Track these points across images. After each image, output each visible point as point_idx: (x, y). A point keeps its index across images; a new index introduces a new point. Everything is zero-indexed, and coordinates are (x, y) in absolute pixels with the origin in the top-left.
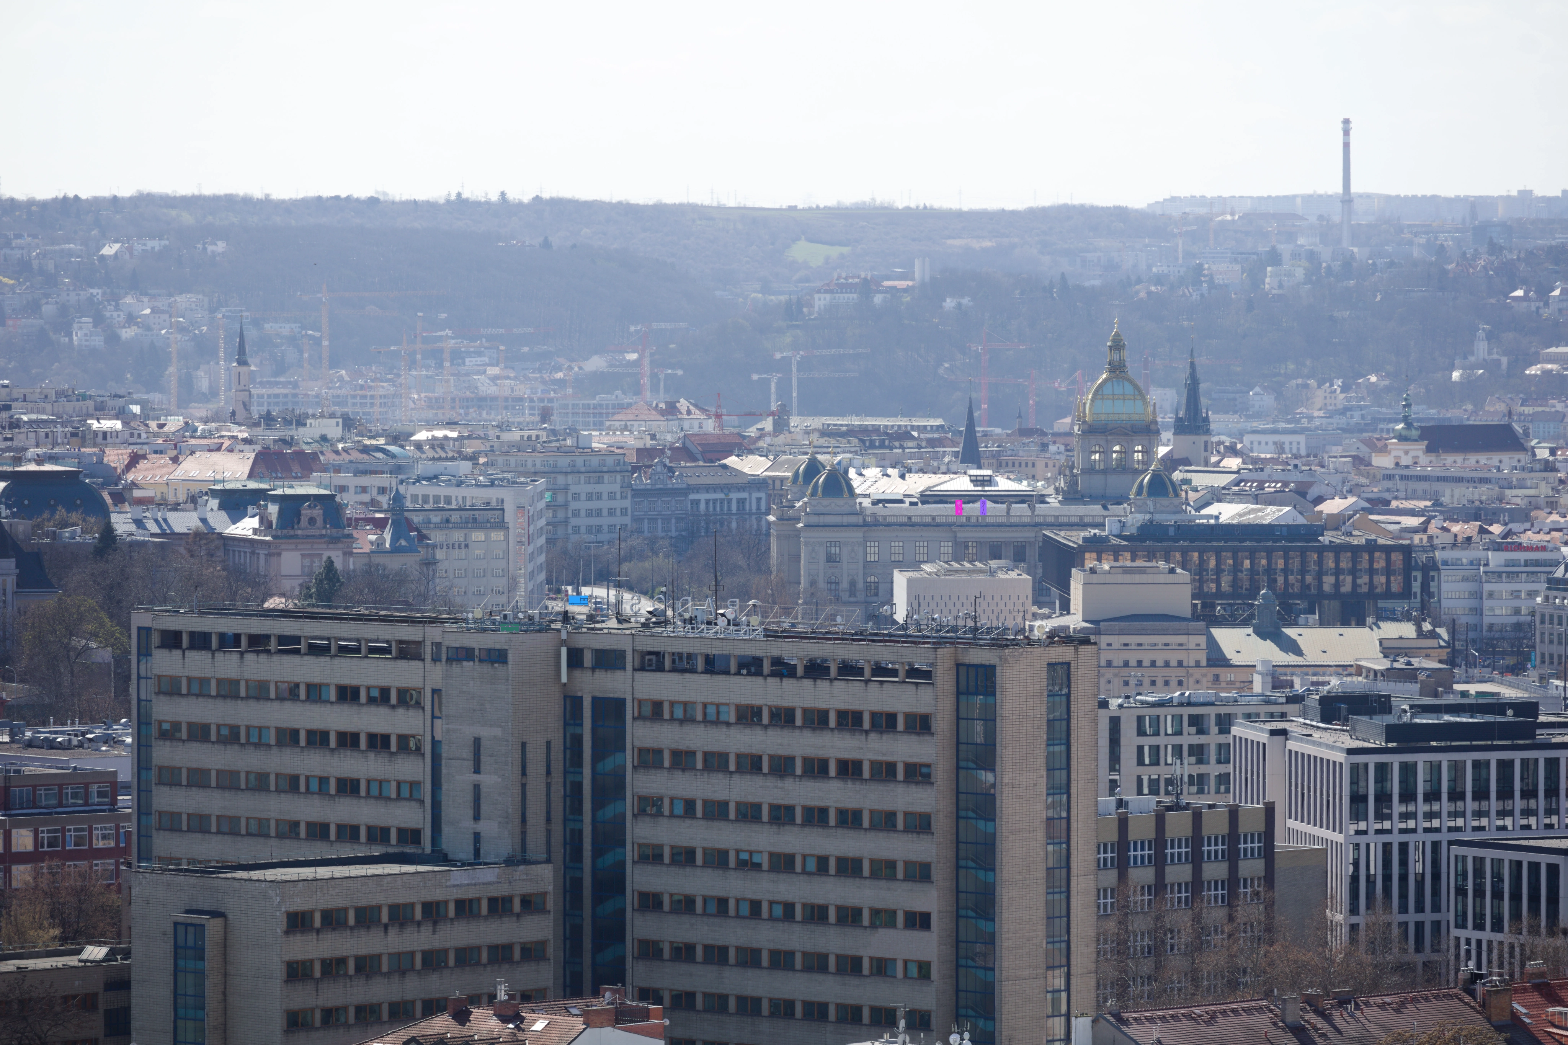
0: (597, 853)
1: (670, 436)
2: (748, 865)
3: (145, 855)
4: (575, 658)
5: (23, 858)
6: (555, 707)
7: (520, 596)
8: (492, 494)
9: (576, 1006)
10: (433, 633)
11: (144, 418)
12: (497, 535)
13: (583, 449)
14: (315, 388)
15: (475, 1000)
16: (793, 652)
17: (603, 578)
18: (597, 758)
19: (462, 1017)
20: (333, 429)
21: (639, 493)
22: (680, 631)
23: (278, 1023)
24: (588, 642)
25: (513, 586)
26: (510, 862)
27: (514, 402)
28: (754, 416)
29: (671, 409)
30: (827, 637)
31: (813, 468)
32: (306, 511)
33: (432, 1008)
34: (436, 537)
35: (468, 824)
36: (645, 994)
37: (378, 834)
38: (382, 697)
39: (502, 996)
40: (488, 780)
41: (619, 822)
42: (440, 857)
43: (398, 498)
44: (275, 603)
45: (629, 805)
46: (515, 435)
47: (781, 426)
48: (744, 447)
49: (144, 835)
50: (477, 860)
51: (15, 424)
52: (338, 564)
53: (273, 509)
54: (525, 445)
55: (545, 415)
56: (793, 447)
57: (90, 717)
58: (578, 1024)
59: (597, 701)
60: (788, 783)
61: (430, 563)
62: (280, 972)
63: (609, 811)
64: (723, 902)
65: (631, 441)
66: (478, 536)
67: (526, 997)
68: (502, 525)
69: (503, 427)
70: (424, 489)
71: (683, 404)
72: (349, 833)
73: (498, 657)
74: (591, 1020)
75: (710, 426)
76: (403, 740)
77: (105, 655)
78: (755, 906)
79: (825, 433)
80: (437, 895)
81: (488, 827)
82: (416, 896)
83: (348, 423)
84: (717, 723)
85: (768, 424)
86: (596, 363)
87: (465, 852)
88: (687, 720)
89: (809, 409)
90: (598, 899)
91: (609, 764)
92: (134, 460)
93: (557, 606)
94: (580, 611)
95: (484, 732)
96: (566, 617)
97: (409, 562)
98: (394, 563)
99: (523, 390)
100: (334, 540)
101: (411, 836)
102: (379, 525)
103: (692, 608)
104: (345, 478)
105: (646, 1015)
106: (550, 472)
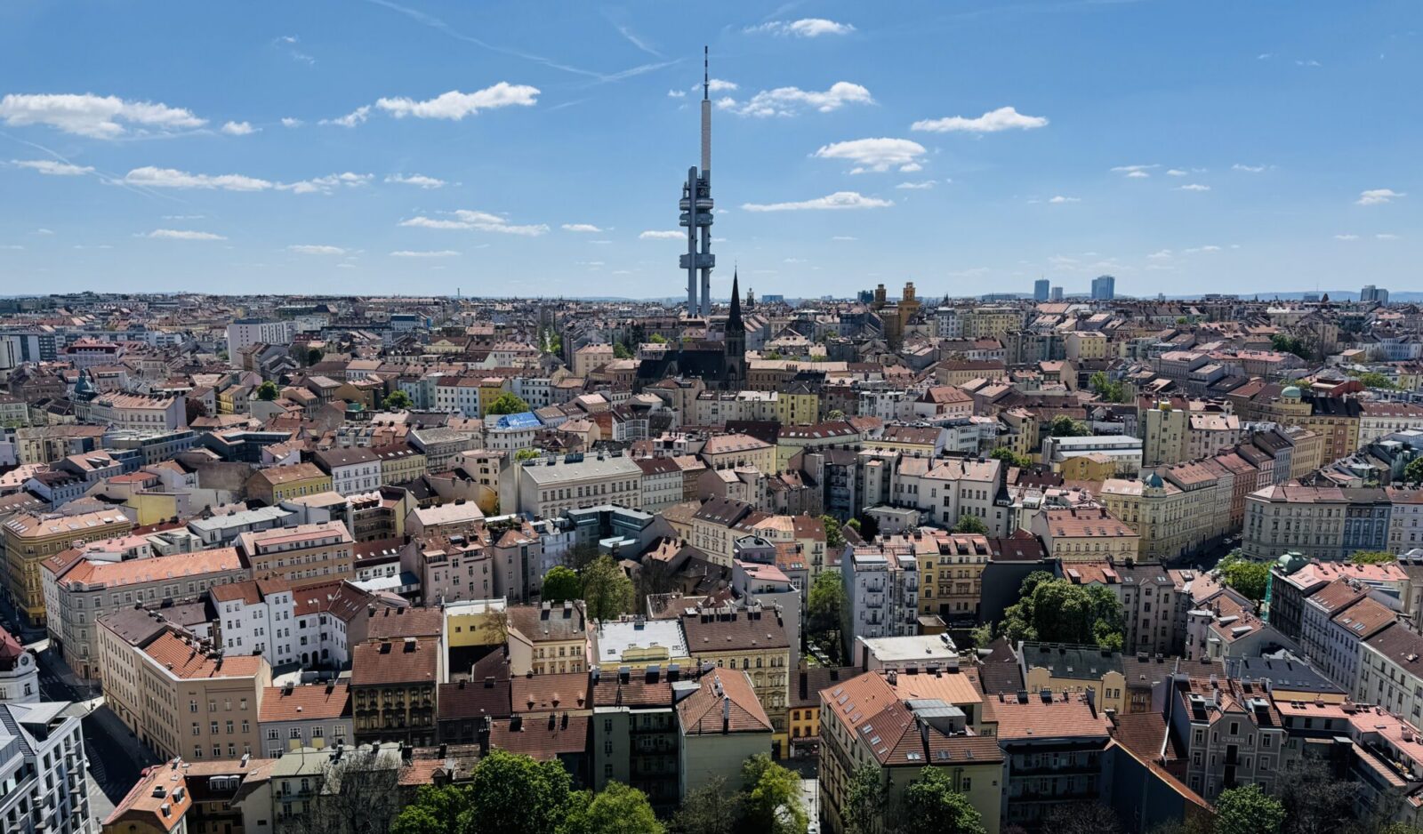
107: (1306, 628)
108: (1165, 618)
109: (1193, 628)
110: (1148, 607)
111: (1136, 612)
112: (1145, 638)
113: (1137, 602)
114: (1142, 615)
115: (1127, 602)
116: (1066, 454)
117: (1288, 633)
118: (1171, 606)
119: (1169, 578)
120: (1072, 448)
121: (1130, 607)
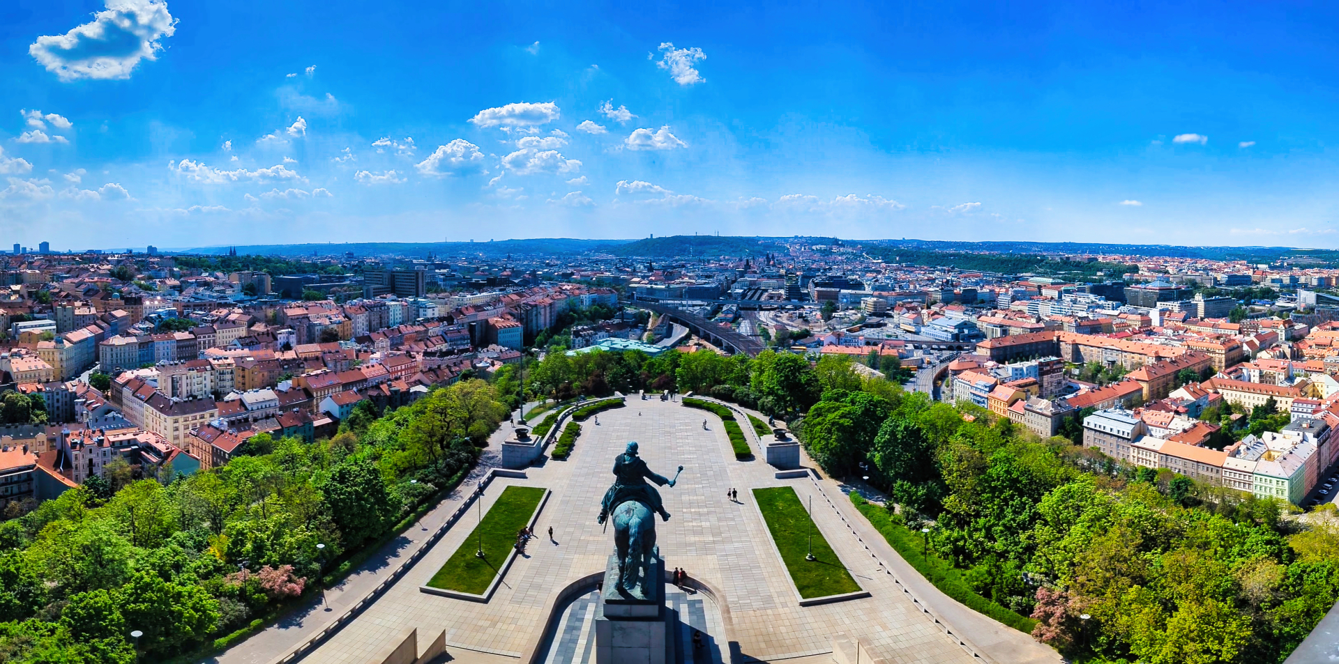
0: (392, 284)
2: (402, 285)
3: (364, 285)
4: (392, 272)
6: (390, 275)
16: (404, 271)
18: (394, 278)
19: (383, 295)
22: (398, 270)
23: (371, 295)
26: (387, 285)
33: (381, 294)
35: (384, 282)
36: (395, 293)
37: (379, 283)
38: (380, 275)
40: (386, 279)
41: (394, 283)
42: (382, 285)
45: (395, 281)
49: (364, 283)
59: (393, 275)
60: (405, 280)
62: (372, 292)
63: (393, 281)
64: (400, 287)
67: (387, 293)
72: (377, 283)
74: (391, 295)
76: (381, 277)
78: (402, 287)
80: (382, 287)
81: (386, 283)
87: (384, 284)
88: (399, 276)
90: (392, 287)
101: (381, 283)
103: (399, 268)
107: (125, 401)
108: (66, 405)
109: (77, 408)
110: (58, 400)
111: (53, 404)
112: (58, 415)
113: (53, 399)
114: (56, 405)
115: (49, 399)
116: (22, 330)
117: (118, 403)
118: (68, 399)
119: (66, 386)
120: (25, 327)
121: (50, 402)
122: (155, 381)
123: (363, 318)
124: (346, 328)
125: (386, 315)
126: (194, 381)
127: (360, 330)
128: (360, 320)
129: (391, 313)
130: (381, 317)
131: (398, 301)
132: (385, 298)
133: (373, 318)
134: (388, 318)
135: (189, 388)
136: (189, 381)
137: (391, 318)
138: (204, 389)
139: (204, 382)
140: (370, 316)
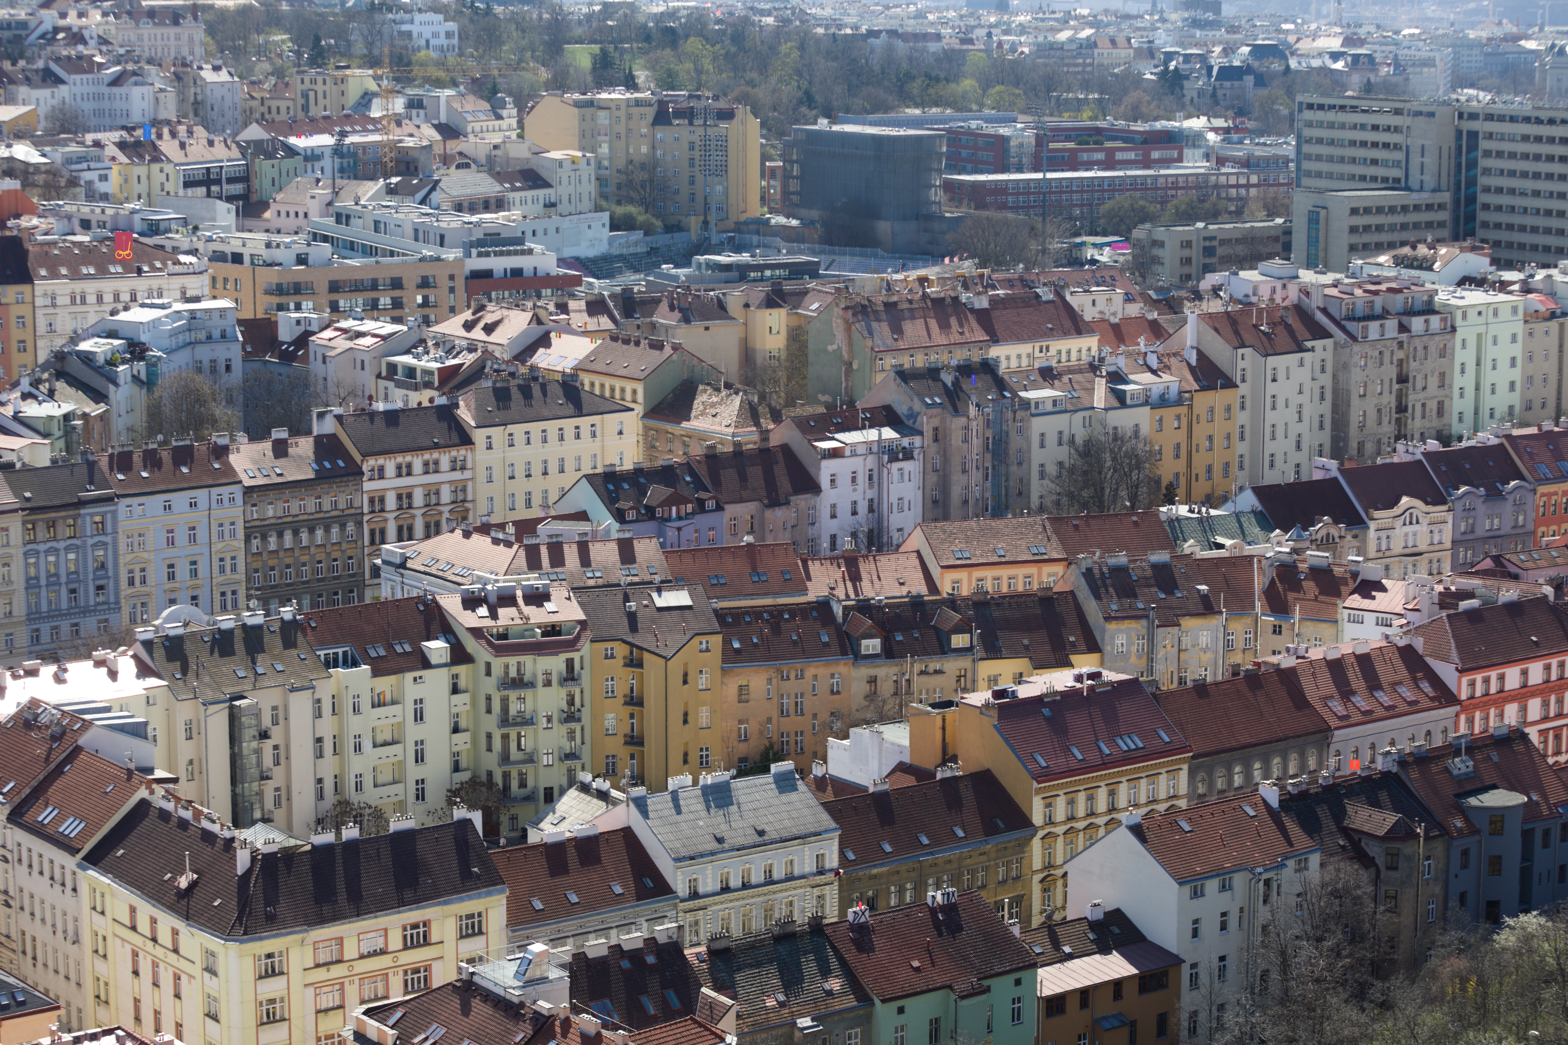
0: (1467, 188)
1: (1499, 33)
2: (1523, 194)
3: (1299, 185)
4: (1461, 115)
5: (1254, 186)
6: (1452, 134)
7: (1441, 92)
8: (1432, 54)
9: (1457, 244)
10: (1408, 106)
11: (1302, 24)
12: (1433, 70)
13: (1465, 37)
14: (1367, 14)
15: (1419, 242)
16: (1544, 115)
17: (1472, 86)
18: (1468, 153)
19: (1414, 248)
20: (1372, 29)
21: (1487, 55)
22: (1501, 106)
23: (1346, 248)
24: (1466, 110)
25: (1438, 89)
26: (1434, 191)
27: (1440, 20)
28: (1530, 26)
29: (1500, 23)
30: (1556, 109)
31: (1553, 46)
32: (1362, 59)
33: (1403, 244)
34: (1410, 70)
35: (1419, 177)
36: (1483, 241)
37: (1385, 180)
38: (1388, 129)
39: (1429, 240)
40: (1426, 160)
41: (1475, 178)
42: (1408, 188)
43: (1396, 55)
44: (1349, 93)
45: (1479, 171)
46: (1440, 32)
47: (1541, 30)
48: (1527, 37)
49: (1298, 178)
50: (1421, 189)
51: (1255, 26)
52: (1373, 80)
53: (1349, 59)
54: (1444, 35)
55: (1452, 24)
56: (1546, 38)
57: (1279, 134)
58: (1457, 251)
59: (1469, 132)
60: (1540, 164)
61: (1407, 79)
62: (1347, 229)
63: (1472, 173)
64: (1513, 208)
65: (1484, 34)
66: (1425, 70)
67: (1438, 241)
68: (1434, 66)
69: (1436, 29)
70: (1406, 51)
71: (1505, 21)
72: (1374, 179)
73: (1432, 115)
74: (1462, 250)
75: (1515, 30)
76: (1395, 145)
77: (1285, 112)
78: (1525, 209)
79: (1558, 32)
80: (1406, 202)
81: (1426, 178)
82: (1399, 203)
83: (1378, 27)
84: (1513, 140)
85: (1536, 29)
86: (1472, 5)
87: (1417, 187)
88: (1502, 139)
89: (1552, 23)
90: (1466, 206)
91: (1472, 155)
92: (1298, 40)
93: (1454, 96)
94: (1463, 99)
95: (1427, 143)
96: (1458, 100)
97: (1399, 79)
98: (1394, 80)
99: (1445, 16)
100: (1372, 71)
101: (1397, 180)
102: (1389, 65)
103: (1506, 97)
104: (1377, 47)
105: (1483, 248)
106: (1453, 46)
122: (138, 731)
123: (1303, 375)
124: (1200, 432)
125: (1433, 364)
126: (356, 725)
127: (1280, 446)
128: (1283, 389)
129: (1464, 356)
130: (1403, 379)
131: (1503, 286)
132: (1426, 265)
133: (1356, 376)
134: (1443, 381)
135: (328, 768)
136: (327, 727)
137: (1462, 381)
138: (414, 772)
139: (413, 732)
140: (1341, 368)
